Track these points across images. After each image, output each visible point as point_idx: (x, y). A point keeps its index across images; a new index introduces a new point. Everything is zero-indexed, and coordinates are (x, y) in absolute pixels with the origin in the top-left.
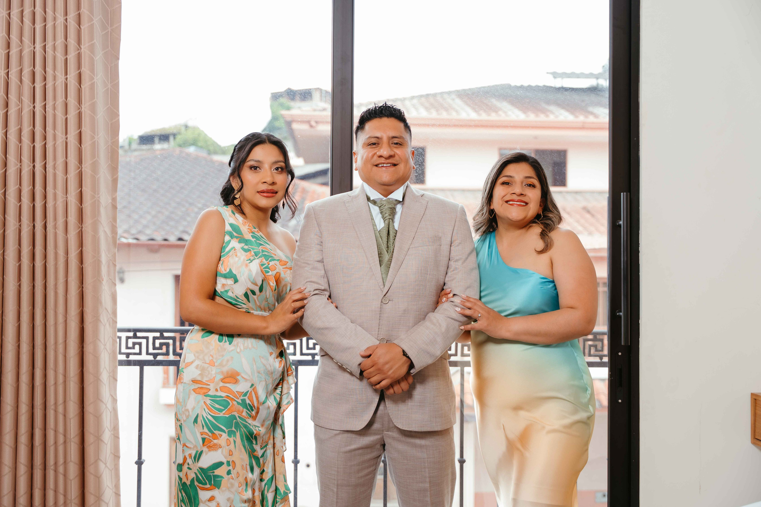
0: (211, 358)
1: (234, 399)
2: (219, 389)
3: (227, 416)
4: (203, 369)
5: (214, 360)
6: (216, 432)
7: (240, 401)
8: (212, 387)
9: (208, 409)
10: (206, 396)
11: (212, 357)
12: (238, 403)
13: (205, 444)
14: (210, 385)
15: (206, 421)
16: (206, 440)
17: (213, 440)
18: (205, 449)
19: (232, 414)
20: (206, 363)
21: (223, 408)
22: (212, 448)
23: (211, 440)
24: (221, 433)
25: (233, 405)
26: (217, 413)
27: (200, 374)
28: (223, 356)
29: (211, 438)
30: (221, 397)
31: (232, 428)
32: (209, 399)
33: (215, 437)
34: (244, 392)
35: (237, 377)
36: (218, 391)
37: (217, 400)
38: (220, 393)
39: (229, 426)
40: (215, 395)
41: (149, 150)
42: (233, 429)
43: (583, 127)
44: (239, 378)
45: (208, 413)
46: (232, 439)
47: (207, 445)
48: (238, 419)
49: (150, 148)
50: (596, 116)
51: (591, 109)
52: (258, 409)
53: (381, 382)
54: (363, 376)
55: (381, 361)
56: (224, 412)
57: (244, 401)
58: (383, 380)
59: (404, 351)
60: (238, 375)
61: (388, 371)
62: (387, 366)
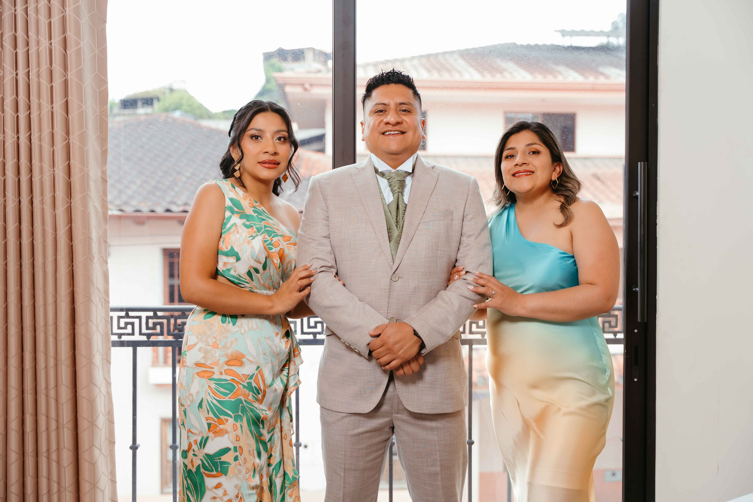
0: (214, 340)
1: (239, 382)
2: (223, 373)
3: (233, 400)
4: (206, 352)
5: (218, 342)
6: (223, 417)
7: (246, 384)
8: (216, 370)
9: (213, 394)
10: (211, 381)
11: (216, 338)
12: (244, 386)
13: (211, 429)
14: (214, 368)
15: (211, 405)
16: (212, 425)
17: (219, 425)
18: (211, 435)
19: (239, 397)
20: (209, 346)
21: (229, 392)
22: (219, 434)
23: (217, 425)
24: (227, 418)
25: (239, 388)
26: (222, 397)
27: (204, 357)
28: (226, 337)
30: (226, 380)
31: (238, 413)
32: (215, 383)
33: (221, 422)
34: (250, 375)
35: (242, 359)
36: (222, 374)
37: (222, 384)
38: (224, 377)
39: (235, 410)
40: (220, 379)
41: (132, 114)
42: (240, 413)
43: (593, 89)
44: (244, 360)
45: (214, 398)
46: (238, 424)
47: (213, 431)
48: (244, 403)
49: (132, 112)
50: (607, 77)
51: (601, 69)
52: (265, 392)
53: (391, 362)
54: (372, 356)
55: (391, 340)
56: (230, 396)
57: (250, 384)
58: (393, 361)
59: (414, 331)
60: (243, 358)
61: (399, 351)
62: (397, 346)
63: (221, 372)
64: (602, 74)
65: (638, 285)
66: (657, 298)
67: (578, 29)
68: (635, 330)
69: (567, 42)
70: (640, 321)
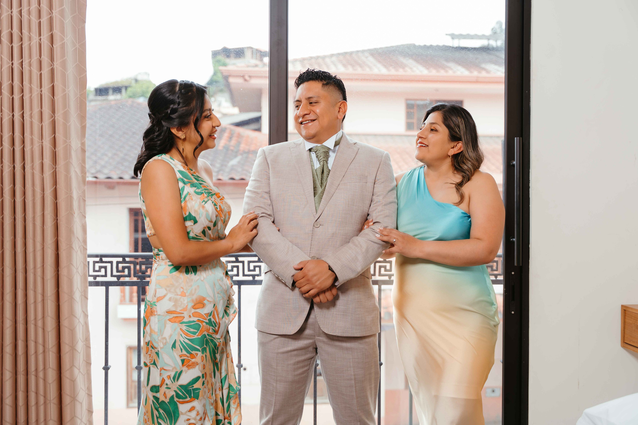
0: (182, 290)
1: (203, 321)
2: (191, 316)
3: (200, 337)
4: (176, 301)
5: (185, 291)
6: (193, 352)
7: (207, 321)
8: (186, 314)
9: (185, 334)
10: (182, 324)
11: (183, 288)
12: (206, 323)
13: (185, 364)
14: (184, 313)
15: (183, 344)
16: (185, 361)
17: (191, 360)
18: (185, 368)
19: (203, 334)
20: (178, 295)
21: (196, 331)
22: (191, 367)
23: (189, 360)
24: (197, 352)
25: (203, 326)
26: (192, 336)
27: (175, 305)
28: (191, 286)
29: (189, 359)
30: (194, 321)
31: (204, 346)
32: (185, 326)
33: (193, 356)
34: (210, 313)
35: (204, 302)
36: (191, 317)
37: (191, 325)
38: (193, 319)
39: (201, 345)
40: (189, 321)
41: (104, 100)
43: (477, 82)
44: (205, 302)
45: (185, 337)
46: (204, 355)
47: (187, 365)
48: (207, 336)
49: (105, 98)
50: (488, 72)
51: (483, 66)
52: (220, 323)
53: (310, 291)
54: (296, 286)
55: (311, 274)
56: (197, 334)
57: (210, 320)
58: (311, 290)
59: (329, 266)
60: (204, 300)
61: (316, 282)
62: (315, 278)
63: (190, 315)
64: (484, 69)
65: (515, 236)
66: (530, 247)
67: (464, 33)
68: (513, 272)
69: (456, 43)
70: (516, 265)
